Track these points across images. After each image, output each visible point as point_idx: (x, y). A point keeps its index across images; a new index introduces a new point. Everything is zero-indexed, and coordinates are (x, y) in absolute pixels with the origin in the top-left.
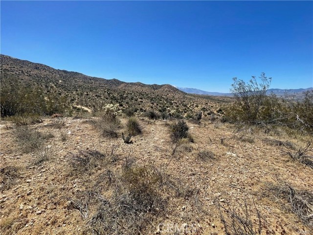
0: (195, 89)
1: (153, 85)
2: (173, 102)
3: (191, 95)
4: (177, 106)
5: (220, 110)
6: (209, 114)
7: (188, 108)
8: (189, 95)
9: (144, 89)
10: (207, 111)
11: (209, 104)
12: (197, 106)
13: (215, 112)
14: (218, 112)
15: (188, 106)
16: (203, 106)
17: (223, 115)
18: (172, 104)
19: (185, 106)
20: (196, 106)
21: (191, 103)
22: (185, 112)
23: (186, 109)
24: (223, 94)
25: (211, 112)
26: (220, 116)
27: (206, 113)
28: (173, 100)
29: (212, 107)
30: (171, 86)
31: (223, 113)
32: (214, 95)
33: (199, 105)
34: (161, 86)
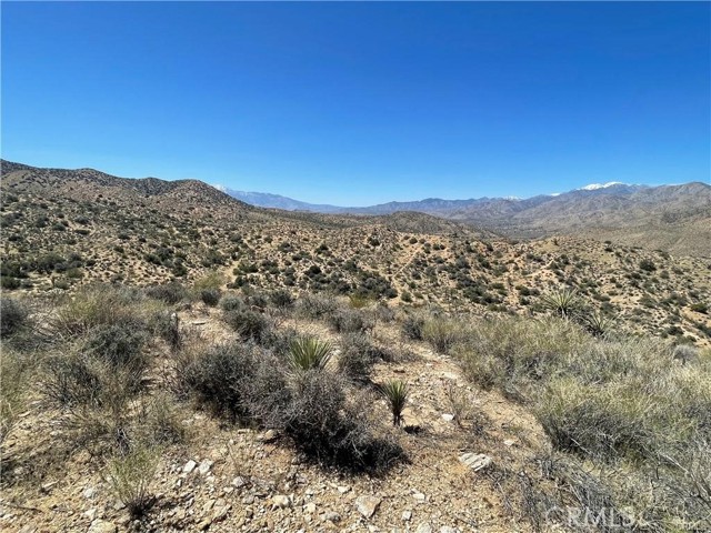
0: (277, 196)
1: (144, 182)
2: (200, 230)
3: (265, 211)
4: (214, 243)
5: (324, 247)
6: (296, 259)
7: (246, 246)
8: (259, 210)
9: (107, 192)
10: (292, 251)
11: (298, 234)
12: (269, 240)
13: (312, 253)
14: (319, 253)
15: (245, 241)
16: (285, 239)
17: (329, 259)
18: (198, 236)
19: (238, 240)
20: (266, 240)
21: (253, 232)
22: (235, 258)
23: (237, 250)
24: (342, 209)
25: (302, 253)
26: (322, 261)
27: (289, 257)
28: (204, 225)
29: (305, 240)
30: (205, 185)
31: (329, 255)
32: (324, 211)
33: (274, 238)
34: (174, 185)
